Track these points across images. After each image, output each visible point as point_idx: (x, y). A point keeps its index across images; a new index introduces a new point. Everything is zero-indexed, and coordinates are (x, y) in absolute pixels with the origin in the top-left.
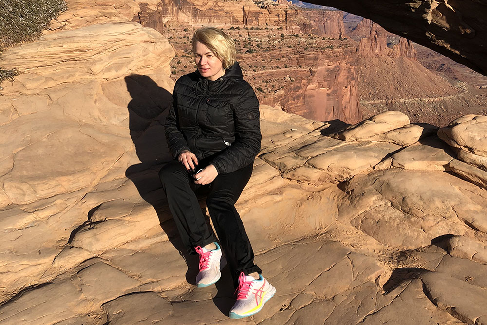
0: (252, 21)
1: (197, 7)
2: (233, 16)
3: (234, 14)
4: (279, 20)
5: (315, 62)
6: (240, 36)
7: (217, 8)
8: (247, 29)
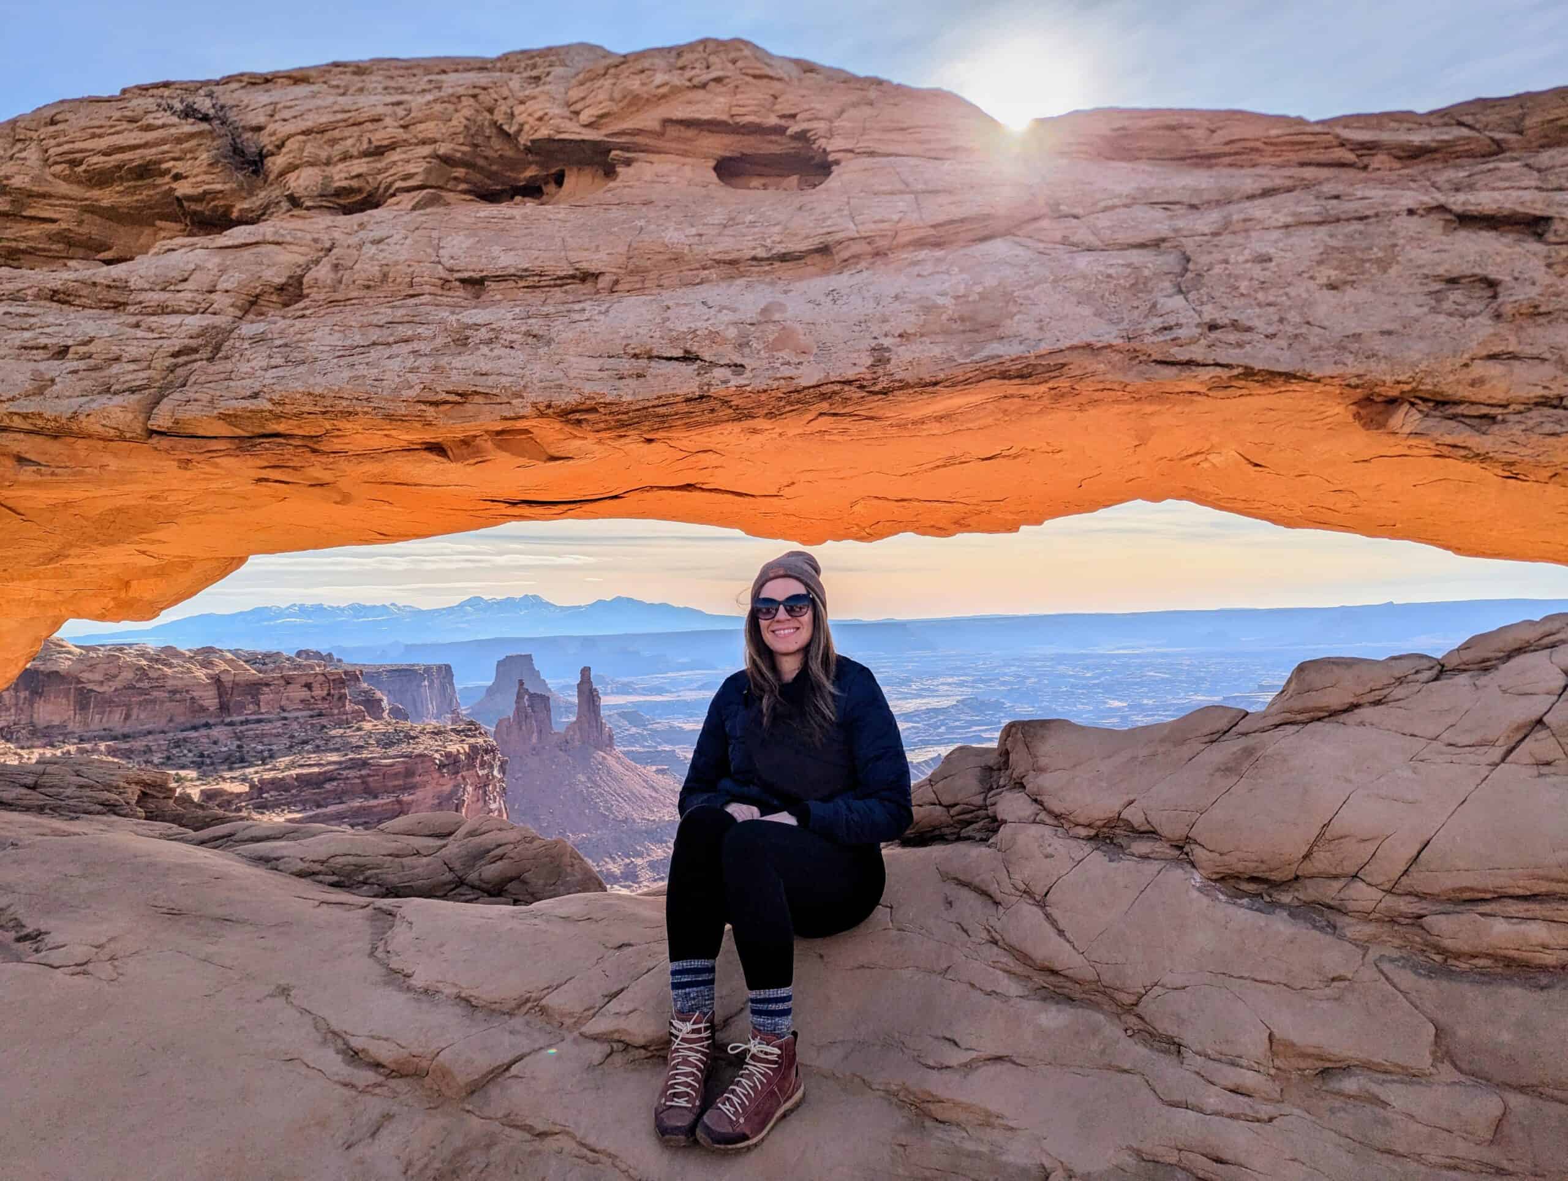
0: (242, 706)
1: (90, 686)
2: (192, 698)
3: (195, 694)
4: (313, 697)
5: (409, 780)
6: (215, 743)
7: (145, 684)
8: (231, 724)
